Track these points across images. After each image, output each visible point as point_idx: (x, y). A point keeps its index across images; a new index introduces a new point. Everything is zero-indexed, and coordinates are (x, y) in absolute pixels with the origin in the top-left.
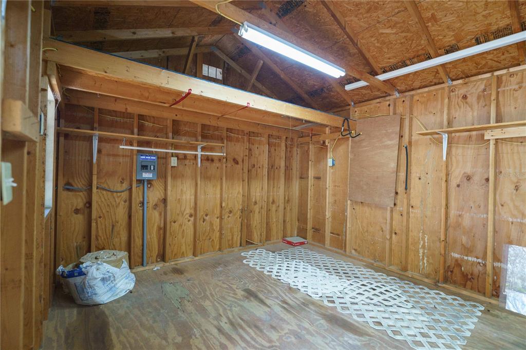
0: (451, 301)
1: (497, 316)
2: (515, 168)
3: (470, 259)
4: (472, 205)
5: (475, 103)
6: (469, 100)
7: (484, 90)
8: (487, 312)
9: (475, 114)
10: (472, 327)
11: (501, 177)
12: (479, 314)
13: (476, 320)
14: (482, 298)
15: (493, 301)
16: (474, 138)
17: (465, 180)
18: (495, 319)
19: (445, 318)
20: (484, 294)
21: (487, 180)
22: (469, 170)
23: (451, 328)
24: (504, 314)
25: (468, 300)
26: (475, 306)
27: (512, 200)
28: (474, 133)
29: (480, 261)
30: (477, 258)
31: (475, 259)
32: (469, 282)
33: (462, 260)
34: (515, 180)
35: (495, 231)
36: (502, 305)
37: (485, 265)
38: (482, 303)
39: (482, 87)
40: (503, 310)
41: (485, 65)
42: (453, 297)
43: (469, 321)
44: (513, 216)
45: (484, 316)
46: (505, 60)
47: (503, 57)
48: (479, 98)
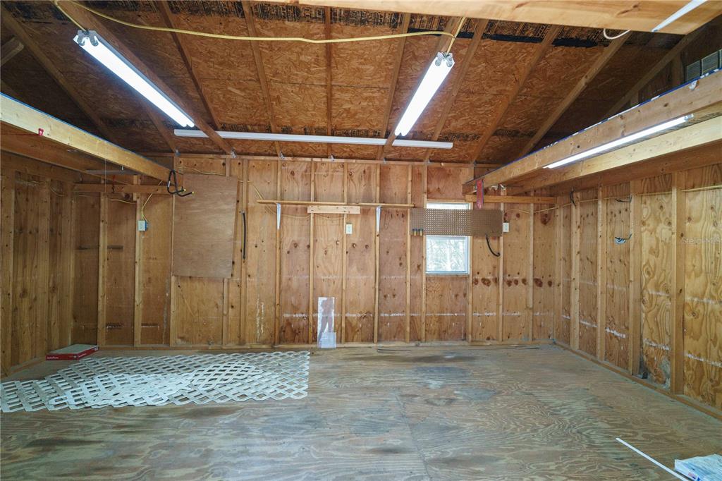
0: (288, 356)
1: (318, 355)
2: (325, 237)
3: (297, 315)
4: (298, 269)
5: (300, 180)
6: (295, 176)
7: (306, 171)
8: (312, 354)
9: (300, 190)
10: (308, 368)
11: (317, 244)
12: (309, 357)
13: (308, 363)
14: (306, 346)
15: (313, 346)
16: (299, 210)
17: (294, 248)
18: (317, 357)
19: (290, 370)
20: (308, 342)
21: (309, 246)
22: (296, 238)
23: (296, 374)
24: (322, 352)
25: (299, 351)
26: (304, 354)
27: (323, 262)
28: (299, 206)
29: (304, 315)
30: (302, 314)
31: (301, 315)
32: (297, 336)
33: (292, 318)
34: (325, 247)
35: (314, 289)
36: (318, 346)
37: (308, 318)
38: (307, 350)
39: (304, 168)
40: (320, 349)
41: (307, 150)
42: (288, 352)
43: (304, 365)
44: (324, 275)
45: (312, 358)
46: (319, 150)
47: (318, 148)
48: (302, 176)
